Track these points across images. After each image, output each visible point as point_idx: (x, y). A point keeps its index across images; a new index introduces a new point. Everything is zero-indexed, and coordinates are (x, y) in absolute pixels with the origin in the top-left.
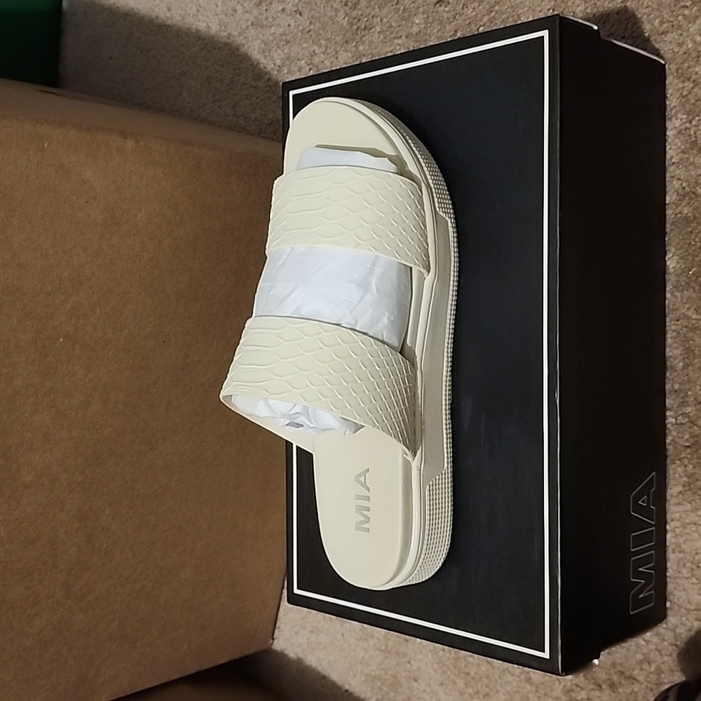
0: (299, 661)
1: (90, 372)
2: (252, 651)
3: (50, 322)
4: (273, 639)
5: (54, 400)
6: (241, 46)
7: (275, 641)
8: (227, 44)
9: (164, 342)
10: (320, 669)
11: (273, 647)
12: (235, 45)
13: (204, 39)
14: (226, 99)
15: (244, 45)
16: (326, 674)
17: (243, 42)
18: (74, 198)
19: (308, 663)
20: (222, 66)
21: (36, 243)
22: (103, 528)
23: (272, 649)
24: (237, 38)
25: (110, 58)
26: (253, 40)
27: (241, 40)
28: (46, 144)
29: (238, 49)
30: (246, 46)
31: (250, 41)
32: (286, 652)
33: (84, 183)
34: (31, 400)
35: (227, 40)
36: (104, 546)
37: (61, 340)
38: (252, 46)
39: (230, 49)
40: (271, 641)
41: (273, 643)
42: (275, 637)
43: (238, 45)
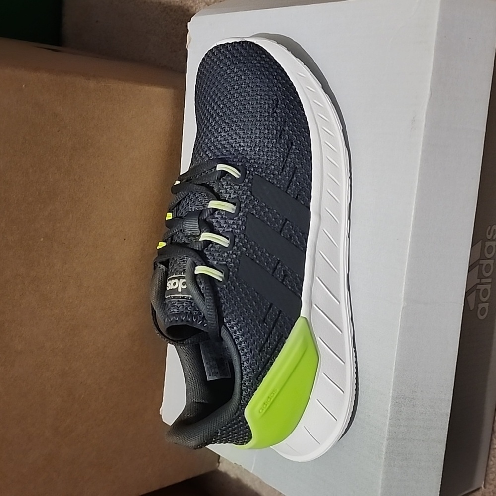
0: (238, 481)
1: (66, 264)
2: (203, 472)
3: (32, 225)
4: (219, 463)
5: (38, 286)
6: (190, 9)
7: (221, 464)
8: (180, 7)
9: (125, 239)
10: (253, 487)
11: (219, 468)
12: (186, 8)
13: (164, 4)
14: (180, 50)
15: (192, 7)
16: (258, 492)
17: (192, 5)
18: (48, 127)
19: (245, 483)
20: (177, 24)
21: (19, 164)
22: (81, 383)
23: (218, 470)
24: (188, 2)
25: (97, 22)
26: (199, 3)
27: (191, 4)
28: (24, 86)
29: (188, 11)
30: (194, 8)
31: (197, 4)
32: (228, 473)
33: (56, 116)
34: (19, 286)
35: (180, 5)
36: (83, 396)
37: (42, 239)
38: (199, 8)
39: (182, 11)
40: (217, 464)
41: (219, 466)
42: (220, 461)
43: (188, 8)
